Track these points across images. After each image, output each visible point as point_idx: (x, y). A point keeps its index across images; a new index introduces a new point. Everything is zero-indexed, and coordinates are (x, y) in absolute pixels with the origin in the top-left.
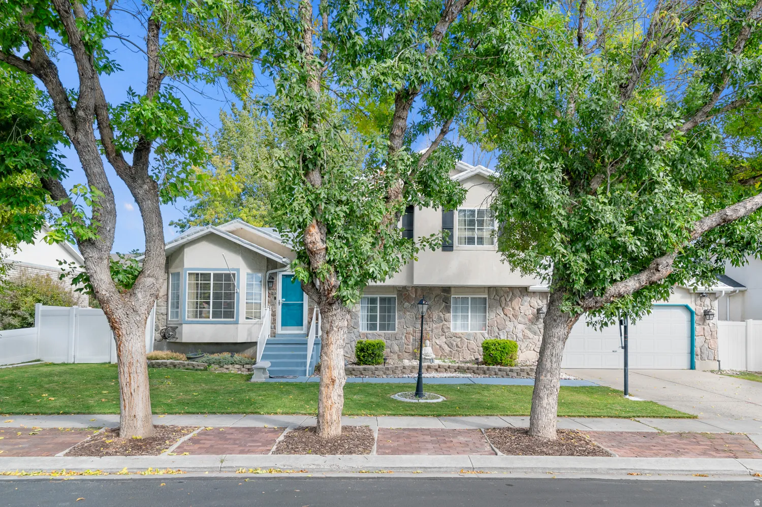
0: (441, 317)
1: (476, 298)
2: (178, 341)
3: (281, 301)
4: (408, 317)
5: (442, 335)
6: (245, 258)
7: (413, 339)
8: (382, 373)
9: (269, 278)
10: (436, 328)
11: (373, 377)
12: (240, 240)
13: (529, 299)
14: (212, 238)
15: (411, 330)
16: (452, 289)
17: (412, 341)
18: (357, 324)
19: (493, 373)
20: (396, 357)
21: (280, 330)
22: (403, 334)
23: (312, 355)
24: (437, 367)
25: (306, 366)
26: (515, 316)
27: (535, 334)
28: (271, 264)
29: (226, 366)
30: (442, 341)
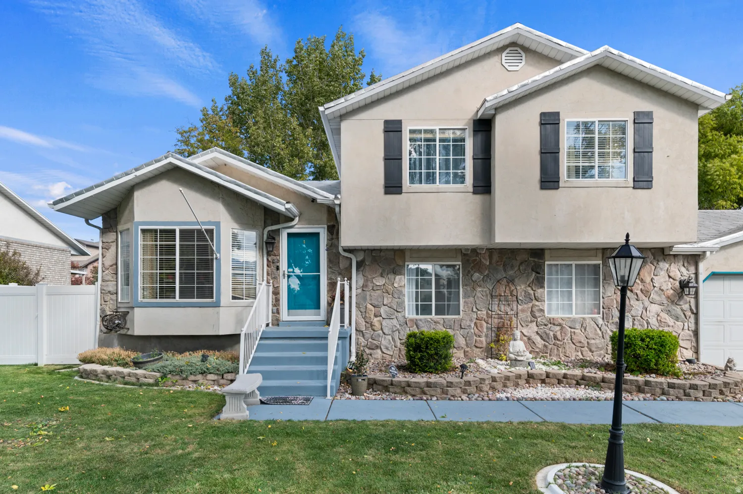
0: (529, 294)
1: (584, 265)
2: (129, 333)
3: (286, 273)
4: (479, 295)
5: (531, 322)
6: (227, 205)
7: (487, 328)
8: (459, 391)
9: (268, 238)
10: (523, 311)
11: (445, 399)
12: (217, 176)
13: (667, 266)
14: (174, 173)
15: (483, 313)
16: (547, 252)
17: (485, 330)
18: (401, 304)
19: (658, 391)
20: (462, 355)
21: (285, 315)
22: (471, 320)
23: (336, 357)
24: (544, 377)
25: (326, 378)
26: (646, 293)
27: (677, 319)
28: (271, 216)
29: (192, 378)
30: (531, 330)
